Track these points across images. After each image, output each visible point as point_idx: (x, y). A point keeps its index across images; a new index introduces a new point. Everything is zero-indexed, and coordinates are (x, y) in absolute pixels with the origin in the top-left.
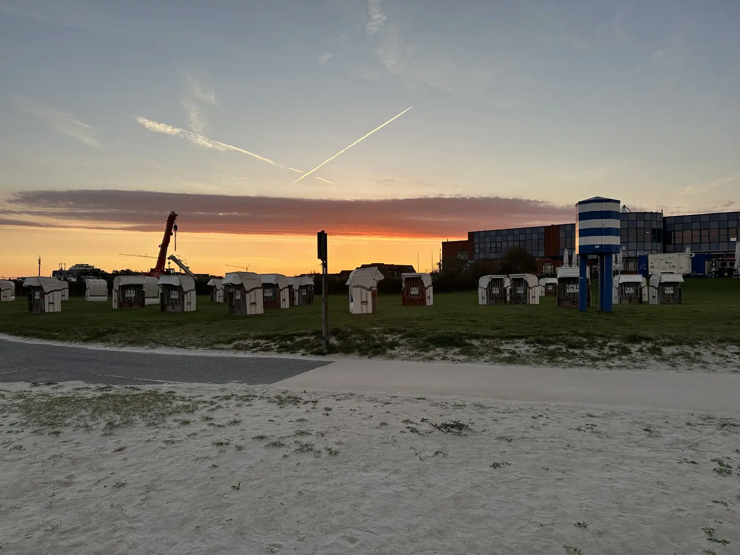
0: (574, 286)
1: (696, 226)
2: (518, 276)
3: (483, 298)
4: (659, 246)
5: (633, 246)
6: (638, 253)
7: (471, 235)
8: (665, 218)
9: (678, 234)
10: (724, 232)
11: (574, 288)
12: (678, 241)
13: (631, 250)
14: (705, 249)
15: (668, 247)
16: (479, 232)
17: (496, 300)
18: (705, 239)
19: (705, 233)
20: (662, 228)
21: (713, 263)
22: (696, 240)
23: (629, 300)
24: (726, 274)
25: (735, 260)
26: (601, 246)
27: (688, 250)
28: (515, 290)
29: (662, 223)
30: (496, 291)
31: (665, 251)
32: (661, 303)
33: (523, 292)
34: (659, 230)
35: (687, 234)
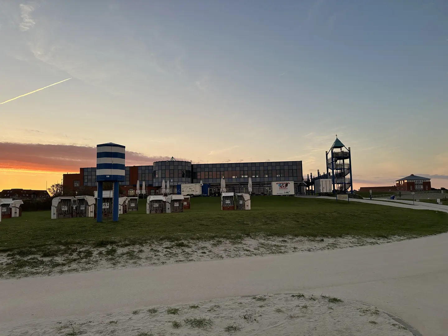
0: (106, 204)
1: (207, 170)
2: (81, 197)
3: (54, 214)
4: (190, 179)
5: (176, 179)
6: (179, 184)
7: (82, 170)
8: (192, 165)
9: (199, 174)
10: (218, 173)
11: (106, 205)
12: (199, 177)
13: (176, 182)
14: (210, 182)
15: (194, 180)
16: (88, 168)
17: (65, 215)
18: (210, 177)
19: (210, 173)
20: (191, 170)
21: (214, 189)
22: (207, 177)
23: (156, 211)
24: (217, 195)
25: (221, 188)
26: (110, 176)
27: (201, 182)
28: (80, 207)
29: (191, 168)
30: (65, 208)
31: (192, 183)
32: (172, 212)
33: (84, 208)
34: (189, 171)
35: (203, 173)
